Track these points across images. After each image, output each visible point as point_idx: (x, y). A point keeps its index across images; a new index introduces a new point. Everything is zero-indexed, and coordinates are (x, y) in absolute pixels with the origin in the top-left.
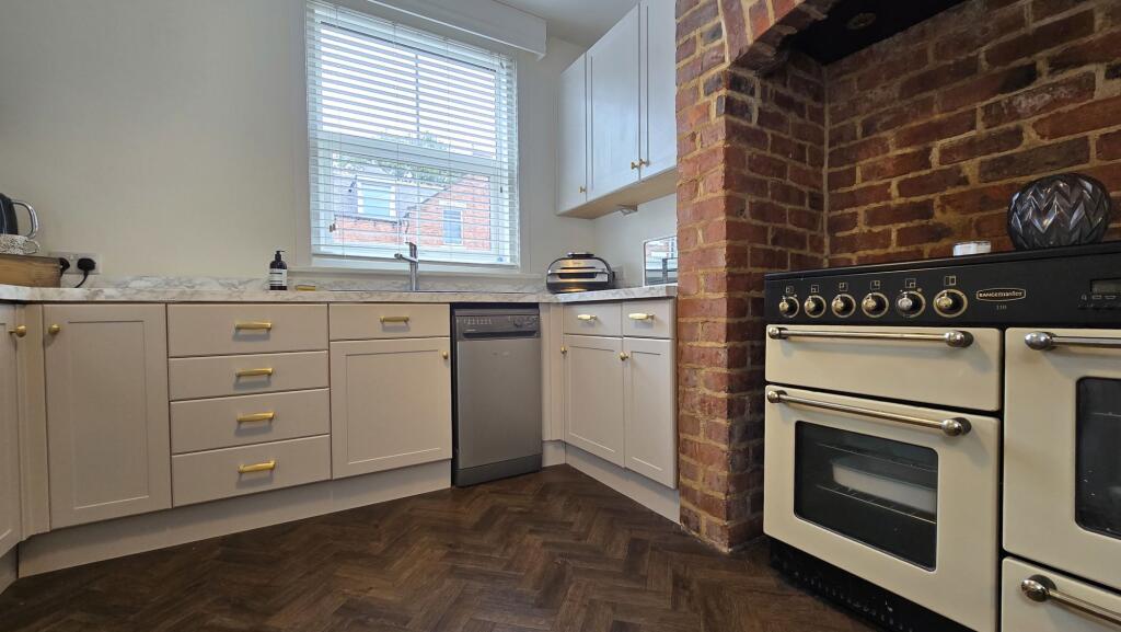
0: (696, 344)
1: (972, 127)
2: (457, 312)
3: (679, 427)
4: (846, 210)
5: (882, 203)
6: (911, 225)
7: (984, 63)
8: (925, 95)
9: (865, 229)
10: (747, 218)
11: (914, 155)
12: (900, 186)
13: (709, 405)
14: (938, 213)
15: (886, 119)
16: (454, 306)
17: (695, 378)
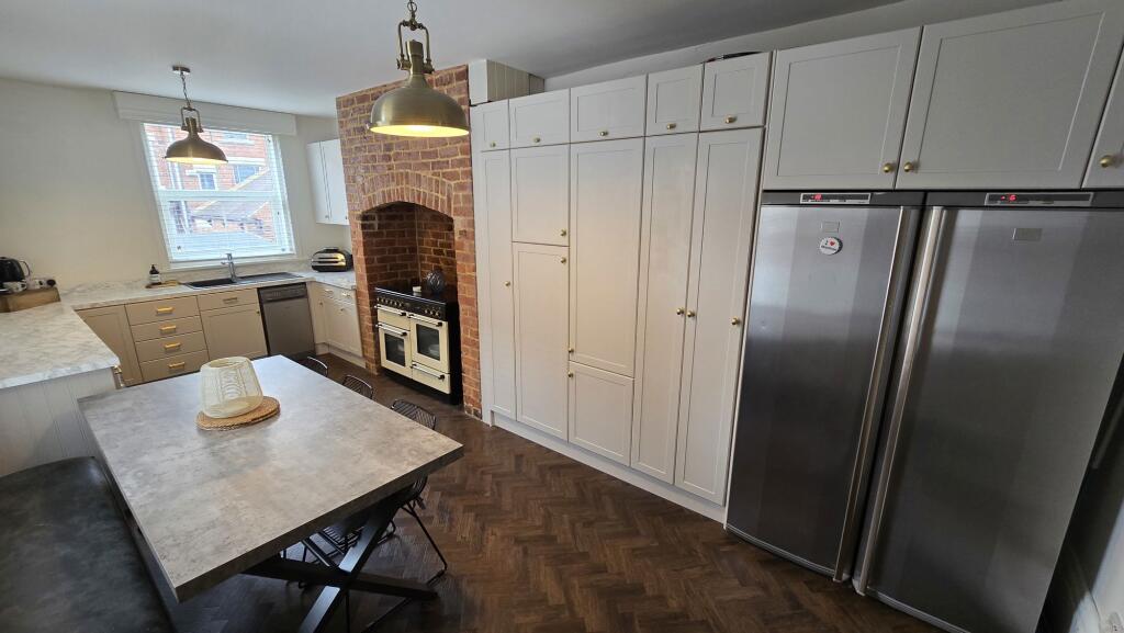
2: (261, 292)
3: (361, 334)
10: (376, 264)
16: (259, 289)
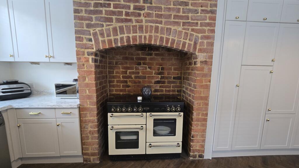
0: (87, 118)
1: (133, 69)
3: (82, 139)
4: (112, 79)
5: (119, 79)
6: (124, 84)
7: (135, 59)
8: (126, 61)
9: (116, 84)
10: (98, 87)
11: (125, 71)
12: (122, 76)
13: (92, 132)
14: (128, 83)
15: (120, 63)
17: (87, 126)
